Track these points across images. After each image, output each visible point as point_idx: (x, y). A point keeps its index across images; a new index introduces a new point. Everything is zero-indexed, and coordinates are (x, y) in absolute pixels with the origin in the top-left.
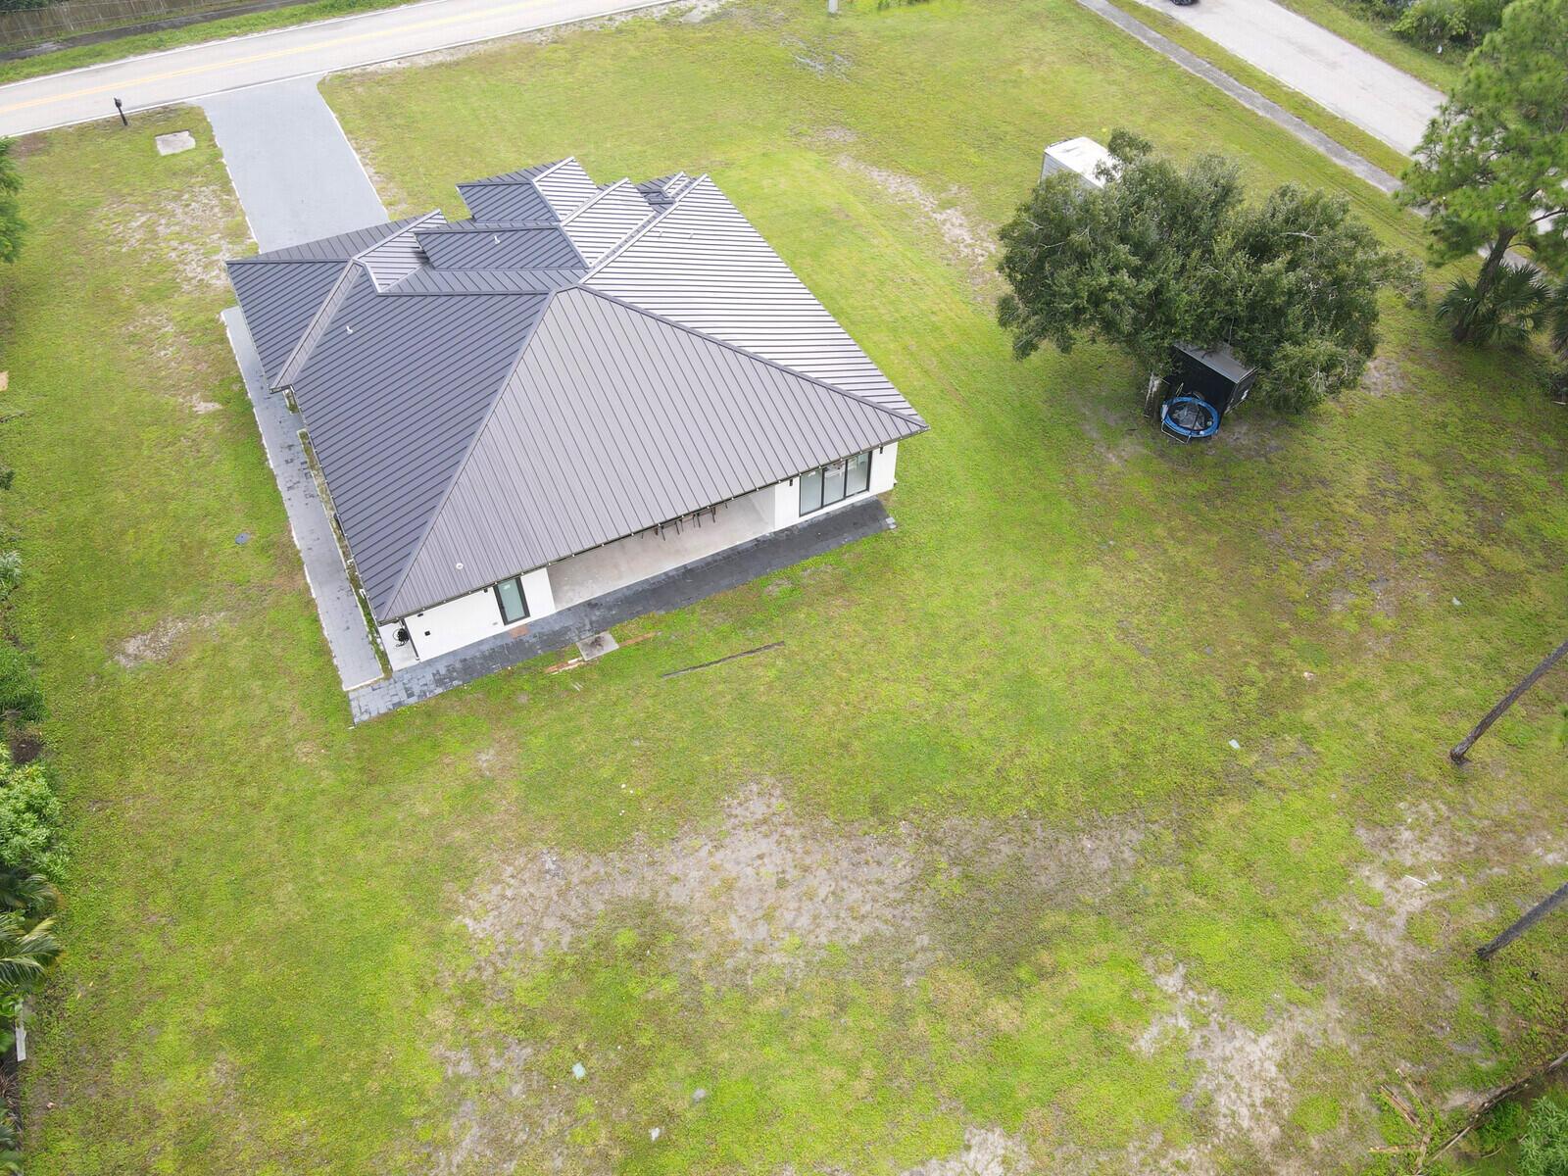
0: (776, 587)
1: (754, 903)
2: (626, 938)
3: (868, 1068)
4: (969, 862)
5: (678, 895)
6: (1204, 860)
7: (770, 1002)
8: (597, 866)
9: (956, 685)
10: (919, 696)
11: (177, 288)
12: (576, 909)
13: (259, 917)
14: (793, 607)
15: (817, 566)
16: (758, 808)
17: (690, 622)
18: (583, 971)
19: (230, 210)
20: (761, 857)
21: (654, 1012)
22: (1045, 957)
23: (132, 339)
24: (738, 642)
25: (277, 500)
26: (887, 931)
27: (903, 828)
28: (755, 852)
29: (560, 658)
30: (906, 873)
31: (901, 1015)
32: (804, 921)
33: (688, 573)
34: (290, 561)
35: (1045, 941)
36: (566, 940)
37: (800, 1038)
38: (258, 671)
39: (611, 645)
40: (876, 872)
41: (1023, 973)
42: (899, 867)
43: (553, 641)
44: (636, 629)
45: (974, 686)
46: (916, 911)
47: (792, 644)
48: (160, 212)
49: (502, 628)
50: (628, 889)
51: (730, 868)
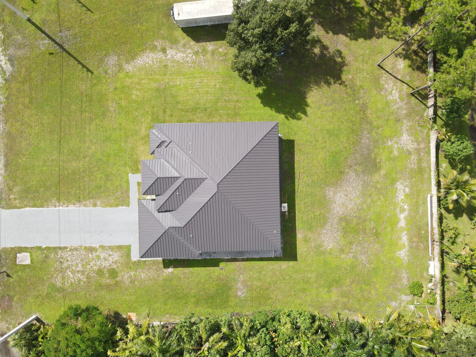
0: (286, 167)
1: (347, 201)
2: (344, 224)
3: (381, 197)
4: (357, 163)
5: (341, 213)
6: (375, 124)
7: (365, 206)
8: (329, 224)
9: (324, 145)
10: (323, 153)
11: (113, 269)
12: (335, 230)
13: (312, 280)
15: (284, 156)
16: (331, 193)
17: (287, 187)
18: (345, 232)
20: (340, 197)
21: (358, 224)
22: (378, 160)
24: (296, 180)
26: (362, 183)
27: (346, 170)
28: (339, 197)
30: (354, 174)
31: (376, 188)
32: (354, 195)
35: (375, 158)
36: (339, 233)
37: (372, 204)
38: (260, 272)
40: (352, 179)
41: (378, 165)
42: (352, 174)
44: (284, 198)
45: (325, 142)
46: (361, 176)
47: (302, 171)
48: (68, 268)
50: (336, 220)
51: (340, 202)
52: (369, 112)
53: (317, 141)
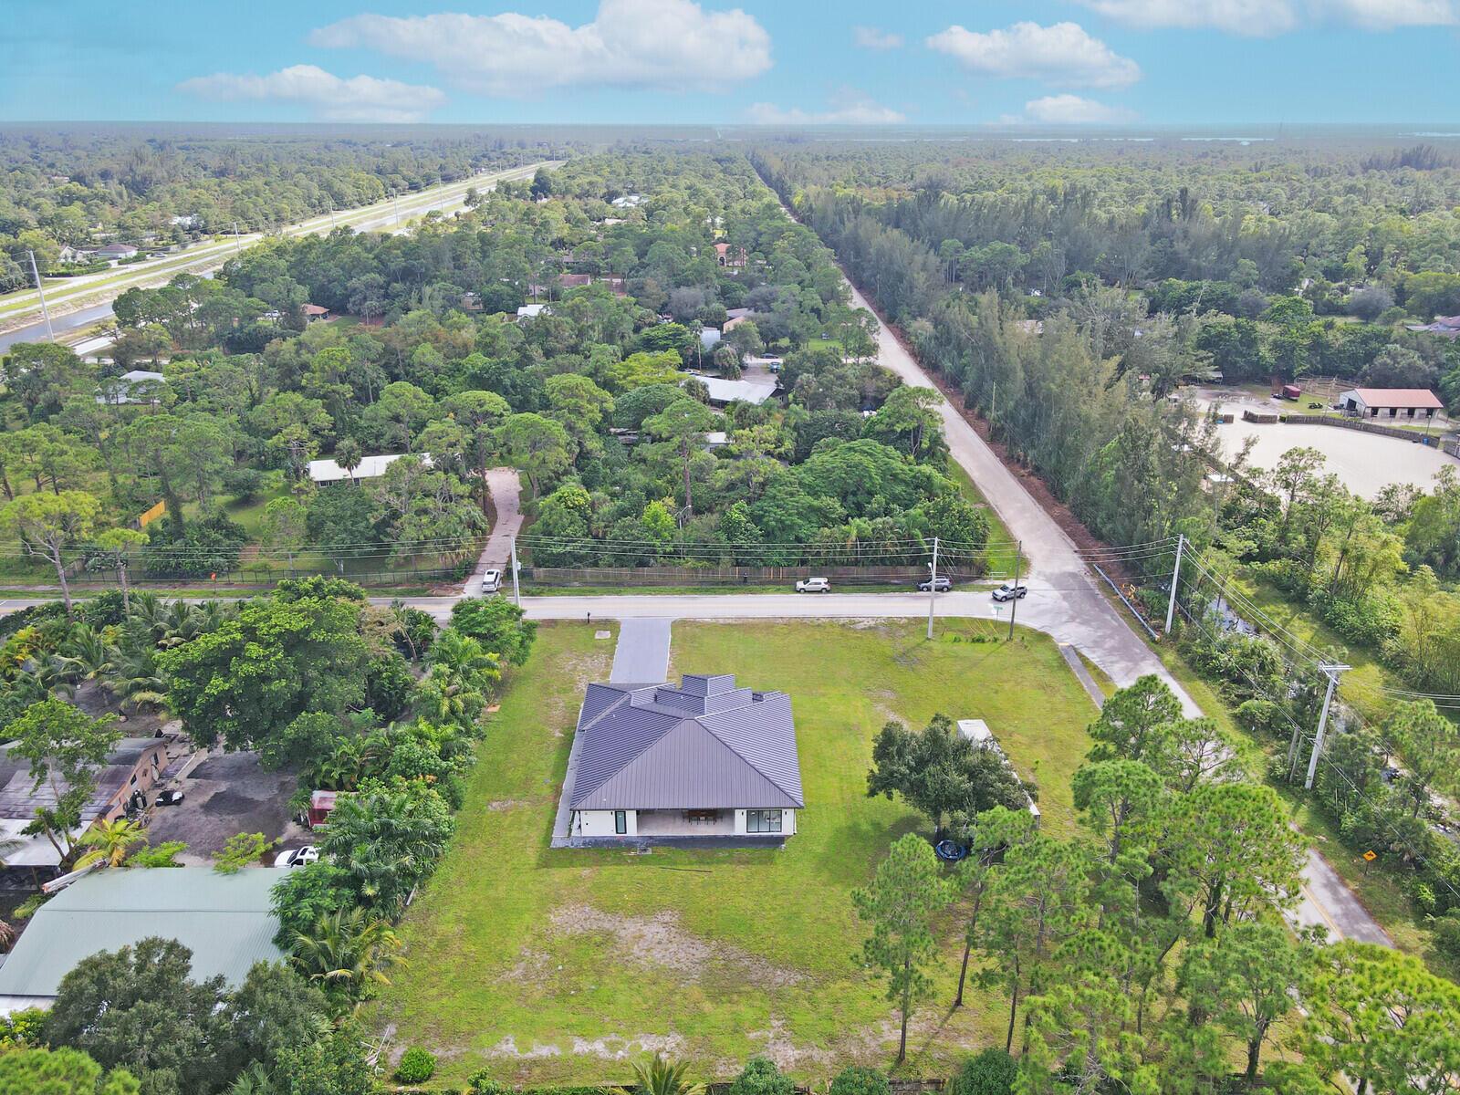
0: (722, 854)
1: (646, 945)
2: (598, 939)
3: (651, 1003)
4: (730, 961)
5: (623, 933)
6: (820, 994)
7: (632, 973)
8: (602, 915)
9: (768, 907)
10: (751, 905)
11: (572, 690)
12: (587, 925)
13: (491, 893)
14: (724, 862)
15: (745, 852)
16: (667, 918)
17: (682, 855)
18: (578, 942)
19: (607, 665)
20: (658, 933)
21: (593, 961)
22: (735, 997)
23: (547, 705)
24: (695, 867)
25: (565, 772)
26: (685, 969)
27: (714, 942)
28: (657, 931)
29: (629, 851)
30: (704, 955)
31: (672, 992)
32: (659, 956)
33: (692, 838)
34: (558, 791)
35: (739, 993)
36: (579, 932)
37: (635, 986)
38: (529, 823)
39: (649, 852)
40: (694, 951)
41: (724, 999)
42: (702, 952)
43: (630, 844)
44: (662, 850)
45: (774, 910)
46: (700, 968)
47: (714, 874)
48: (582, 660)
49: (614, 834)
50: (607, 925)
51: (645, 932)
52: (847, 984)
53: (775, 897)
